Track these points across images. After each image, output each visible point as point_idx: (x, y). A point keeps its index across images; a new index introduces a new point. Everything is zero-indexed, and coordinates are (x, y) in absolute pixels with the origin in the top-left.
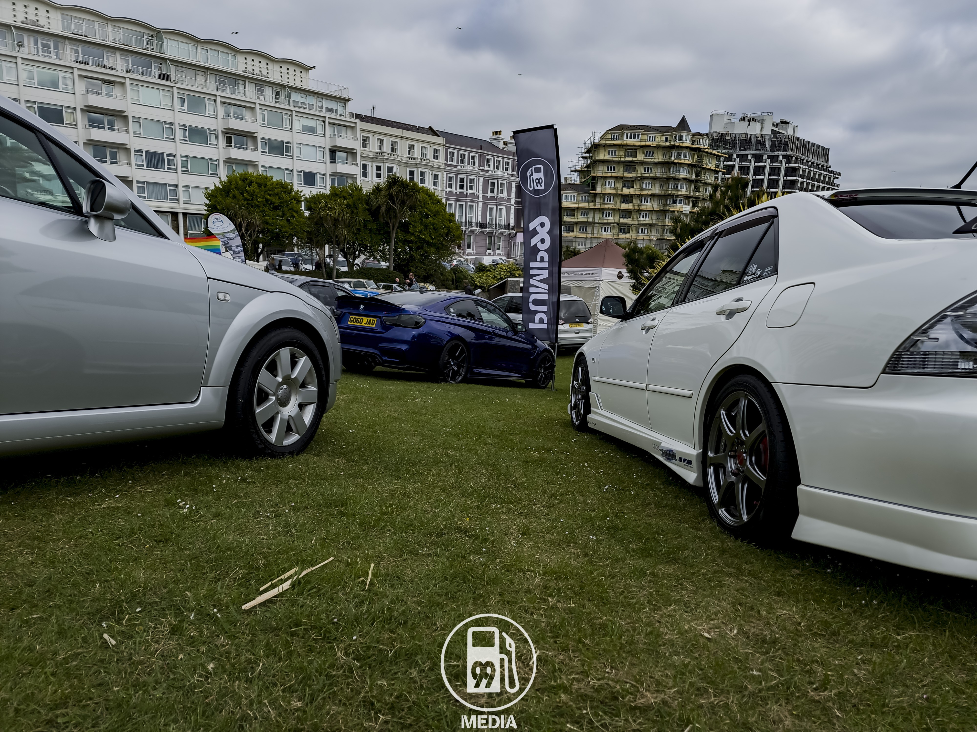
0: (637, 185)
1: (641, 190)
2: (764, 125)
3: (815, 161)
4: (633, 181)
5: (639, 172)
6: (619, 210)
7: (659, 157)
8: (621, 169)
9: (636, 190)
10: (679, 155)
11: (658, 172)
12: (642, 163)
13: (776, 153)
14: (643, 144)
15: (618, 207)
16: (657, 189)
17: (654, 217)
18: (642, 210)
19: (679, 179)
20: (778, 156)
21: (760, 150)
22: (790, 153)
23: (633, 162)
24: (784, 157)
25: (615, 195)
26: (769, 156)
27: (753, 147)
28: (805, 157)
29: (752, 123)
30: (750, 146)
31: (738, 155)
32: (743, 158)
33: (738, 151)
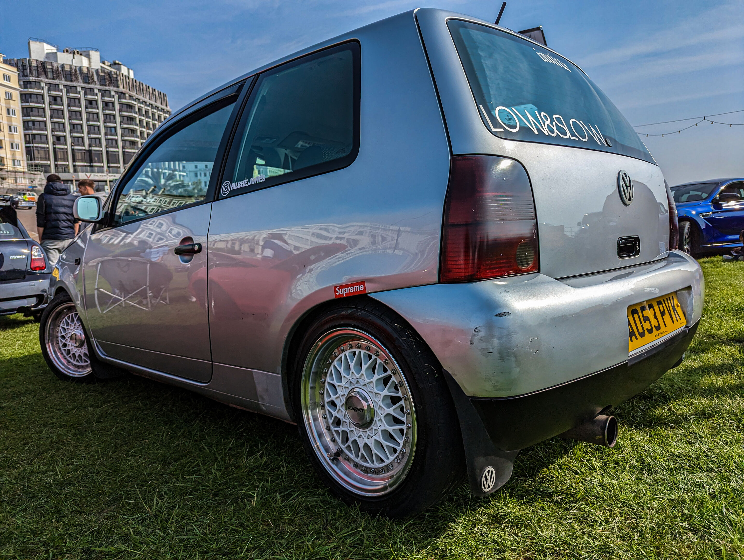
2: (92, 60)
3: (153, 102)
13: (107, 88)
20: (110, 91)
21: (89, 83)
22: (121, 89)
24: (116, 92)
26: (100, 90)
27: (81, 80)
28: (140, 97)
29: (77, 56)
30: (77, 79)
31: (65, 86)
32: (70, 89)
33: (64, 82)
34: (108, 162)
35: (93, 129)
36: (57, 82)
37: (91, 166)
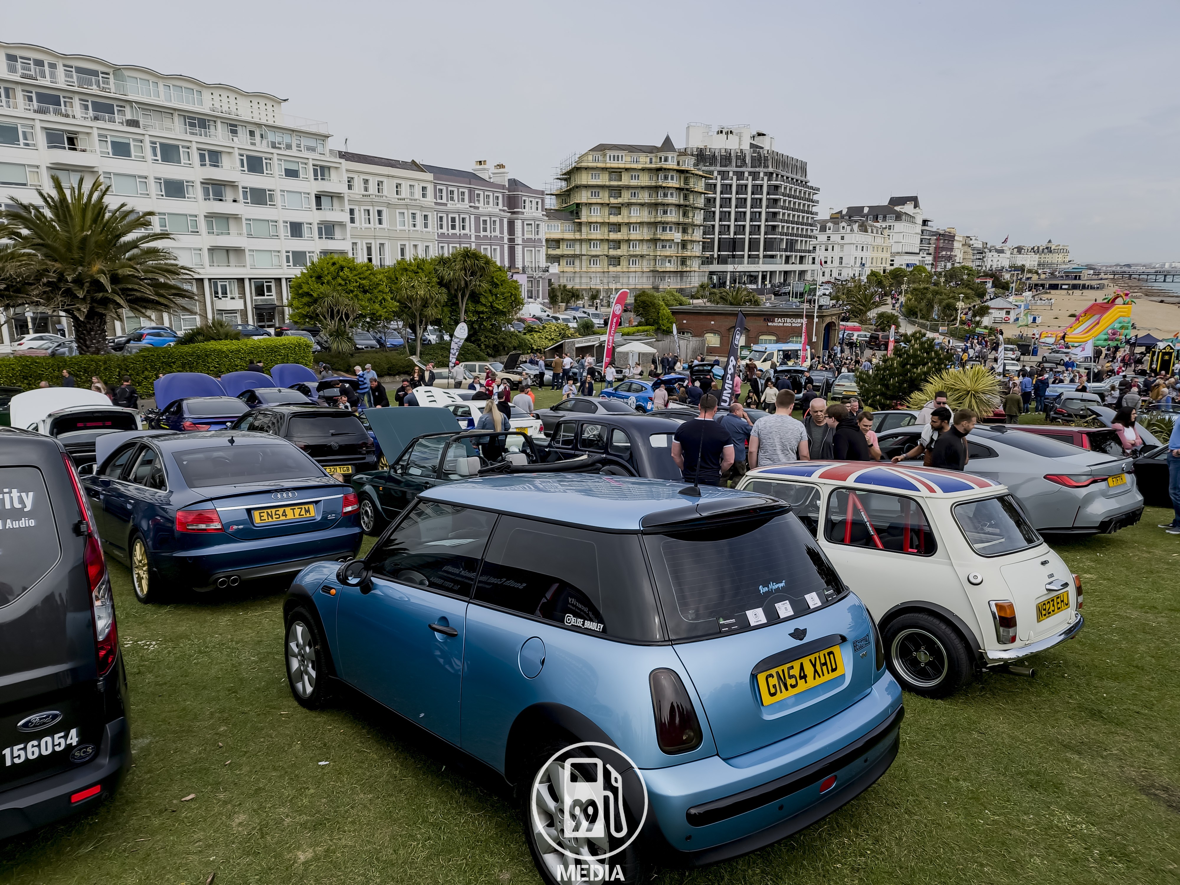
0: (625, 211)
1: (629, 217)
2: (742, 139)
3: (794, 176)
4: (620, 208)
5: (626, 197)
6: (608, 240)
7: (645, 180)
8: (606, 194)
9: (623, 218)
10: (666, 178)
11: (644, 197)
12: (628, 187)
13: (757, 169)
14: (628, 166)
15: (606, 237)
16: (645, 216)
17: (645, 247)
18: (631, 240)
19: (668, 205)
20: (759, 173)
21: (740, 167)
22: (770, 169)
23: (618, 186)
24: (766, 174)
25: (602, 224)
26: (750, 173)
27: (734, 164)
28: (785, 173)
29: (730, 135)
30: (731, 162)
31: (719, 172)
32: (724, 175)
33: (719, 168)
34: (750, 250)
35: (741, 216)
36: (712, 168)
37: (734, 256)
